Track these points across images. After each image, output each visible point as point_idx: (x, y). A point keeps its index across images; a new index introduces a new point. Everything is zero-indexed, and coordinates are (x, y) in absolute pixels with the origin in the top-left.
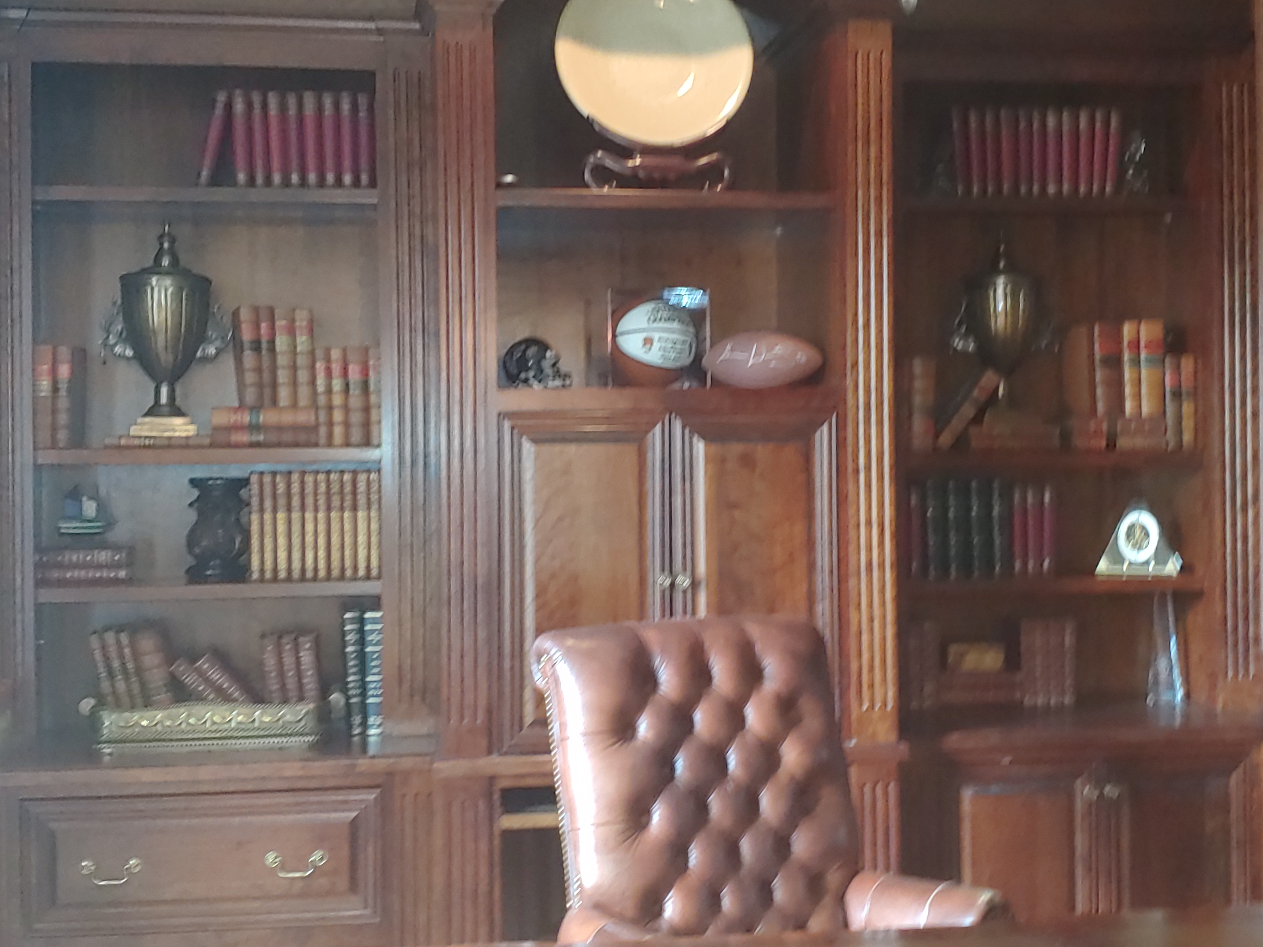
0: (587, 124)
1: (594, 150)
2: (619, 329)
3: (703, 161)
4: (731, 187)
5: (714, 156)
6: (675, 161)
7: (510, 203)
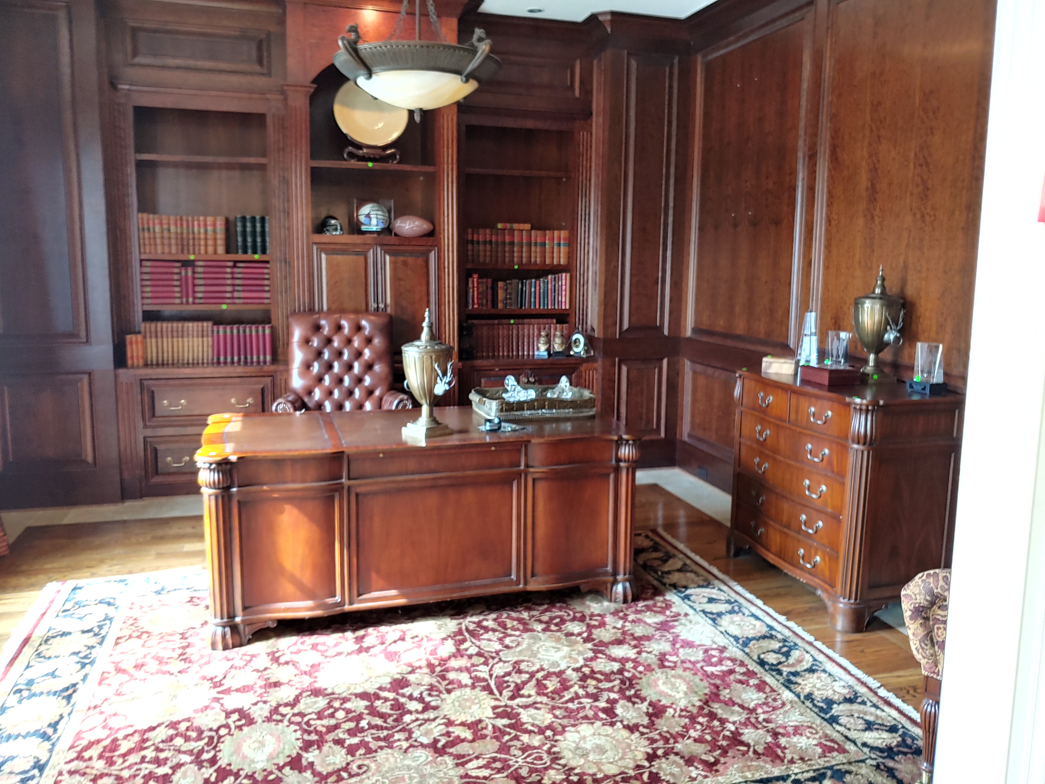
0: (345, 136)
1: (347, 146)
2: (360, 213)
3: (389, 152)
4: (398, 163)
5: (393, 150)
6: (379, 152)
7: (316, 165)
